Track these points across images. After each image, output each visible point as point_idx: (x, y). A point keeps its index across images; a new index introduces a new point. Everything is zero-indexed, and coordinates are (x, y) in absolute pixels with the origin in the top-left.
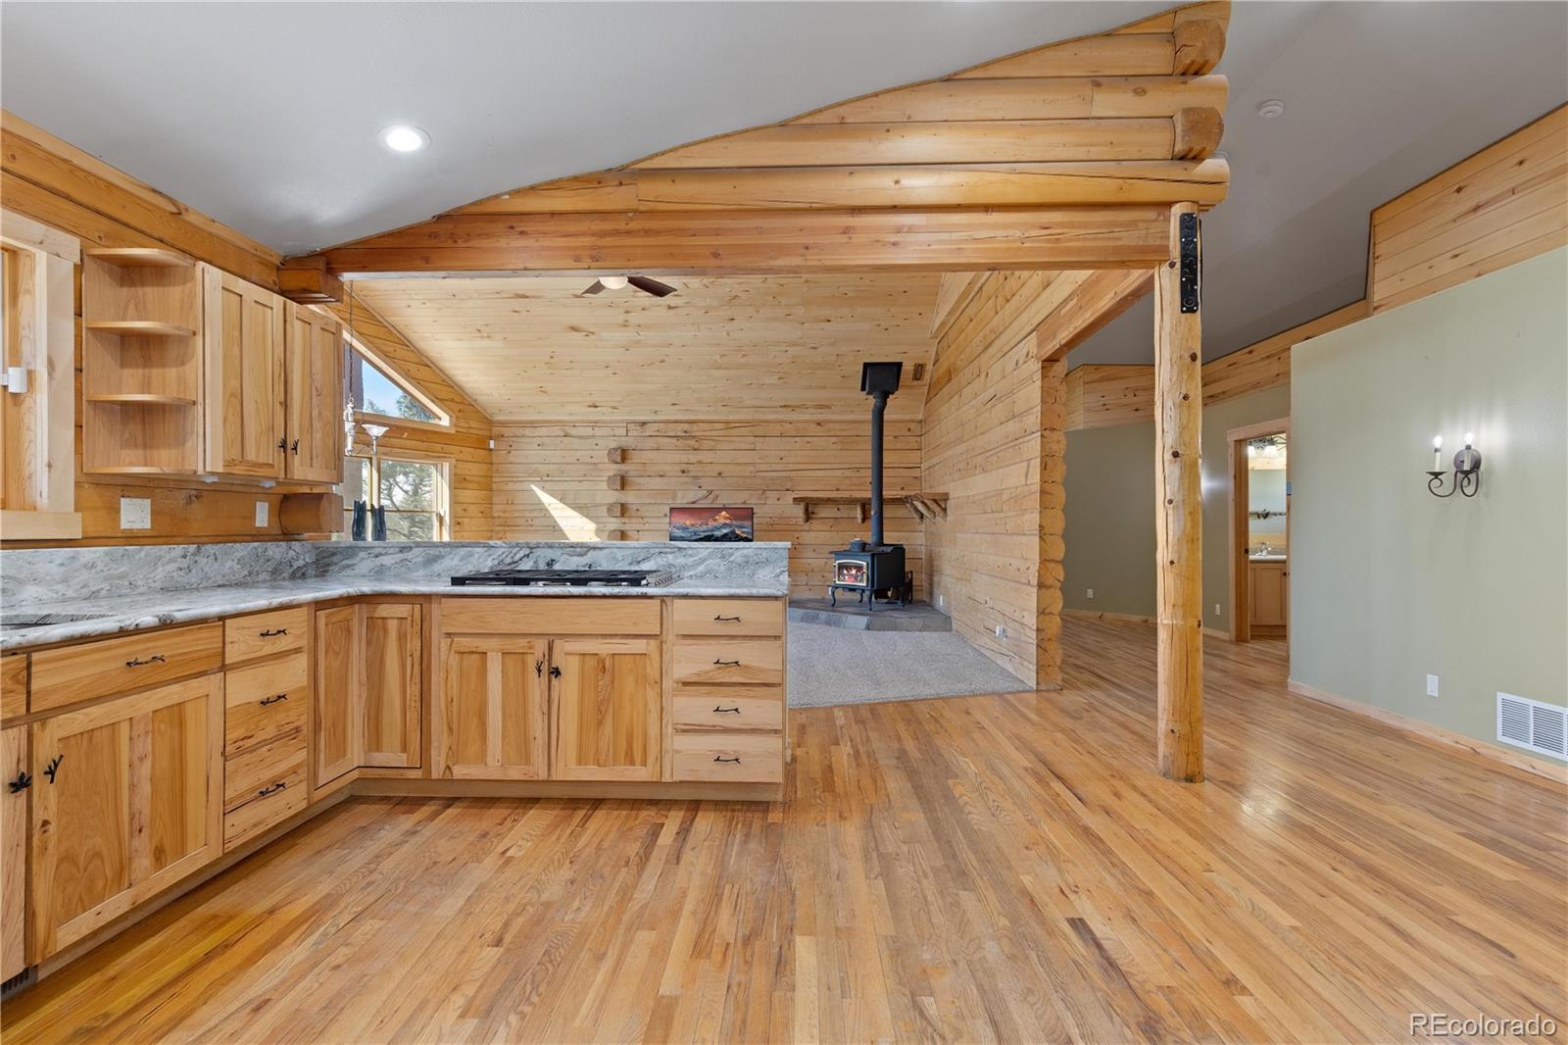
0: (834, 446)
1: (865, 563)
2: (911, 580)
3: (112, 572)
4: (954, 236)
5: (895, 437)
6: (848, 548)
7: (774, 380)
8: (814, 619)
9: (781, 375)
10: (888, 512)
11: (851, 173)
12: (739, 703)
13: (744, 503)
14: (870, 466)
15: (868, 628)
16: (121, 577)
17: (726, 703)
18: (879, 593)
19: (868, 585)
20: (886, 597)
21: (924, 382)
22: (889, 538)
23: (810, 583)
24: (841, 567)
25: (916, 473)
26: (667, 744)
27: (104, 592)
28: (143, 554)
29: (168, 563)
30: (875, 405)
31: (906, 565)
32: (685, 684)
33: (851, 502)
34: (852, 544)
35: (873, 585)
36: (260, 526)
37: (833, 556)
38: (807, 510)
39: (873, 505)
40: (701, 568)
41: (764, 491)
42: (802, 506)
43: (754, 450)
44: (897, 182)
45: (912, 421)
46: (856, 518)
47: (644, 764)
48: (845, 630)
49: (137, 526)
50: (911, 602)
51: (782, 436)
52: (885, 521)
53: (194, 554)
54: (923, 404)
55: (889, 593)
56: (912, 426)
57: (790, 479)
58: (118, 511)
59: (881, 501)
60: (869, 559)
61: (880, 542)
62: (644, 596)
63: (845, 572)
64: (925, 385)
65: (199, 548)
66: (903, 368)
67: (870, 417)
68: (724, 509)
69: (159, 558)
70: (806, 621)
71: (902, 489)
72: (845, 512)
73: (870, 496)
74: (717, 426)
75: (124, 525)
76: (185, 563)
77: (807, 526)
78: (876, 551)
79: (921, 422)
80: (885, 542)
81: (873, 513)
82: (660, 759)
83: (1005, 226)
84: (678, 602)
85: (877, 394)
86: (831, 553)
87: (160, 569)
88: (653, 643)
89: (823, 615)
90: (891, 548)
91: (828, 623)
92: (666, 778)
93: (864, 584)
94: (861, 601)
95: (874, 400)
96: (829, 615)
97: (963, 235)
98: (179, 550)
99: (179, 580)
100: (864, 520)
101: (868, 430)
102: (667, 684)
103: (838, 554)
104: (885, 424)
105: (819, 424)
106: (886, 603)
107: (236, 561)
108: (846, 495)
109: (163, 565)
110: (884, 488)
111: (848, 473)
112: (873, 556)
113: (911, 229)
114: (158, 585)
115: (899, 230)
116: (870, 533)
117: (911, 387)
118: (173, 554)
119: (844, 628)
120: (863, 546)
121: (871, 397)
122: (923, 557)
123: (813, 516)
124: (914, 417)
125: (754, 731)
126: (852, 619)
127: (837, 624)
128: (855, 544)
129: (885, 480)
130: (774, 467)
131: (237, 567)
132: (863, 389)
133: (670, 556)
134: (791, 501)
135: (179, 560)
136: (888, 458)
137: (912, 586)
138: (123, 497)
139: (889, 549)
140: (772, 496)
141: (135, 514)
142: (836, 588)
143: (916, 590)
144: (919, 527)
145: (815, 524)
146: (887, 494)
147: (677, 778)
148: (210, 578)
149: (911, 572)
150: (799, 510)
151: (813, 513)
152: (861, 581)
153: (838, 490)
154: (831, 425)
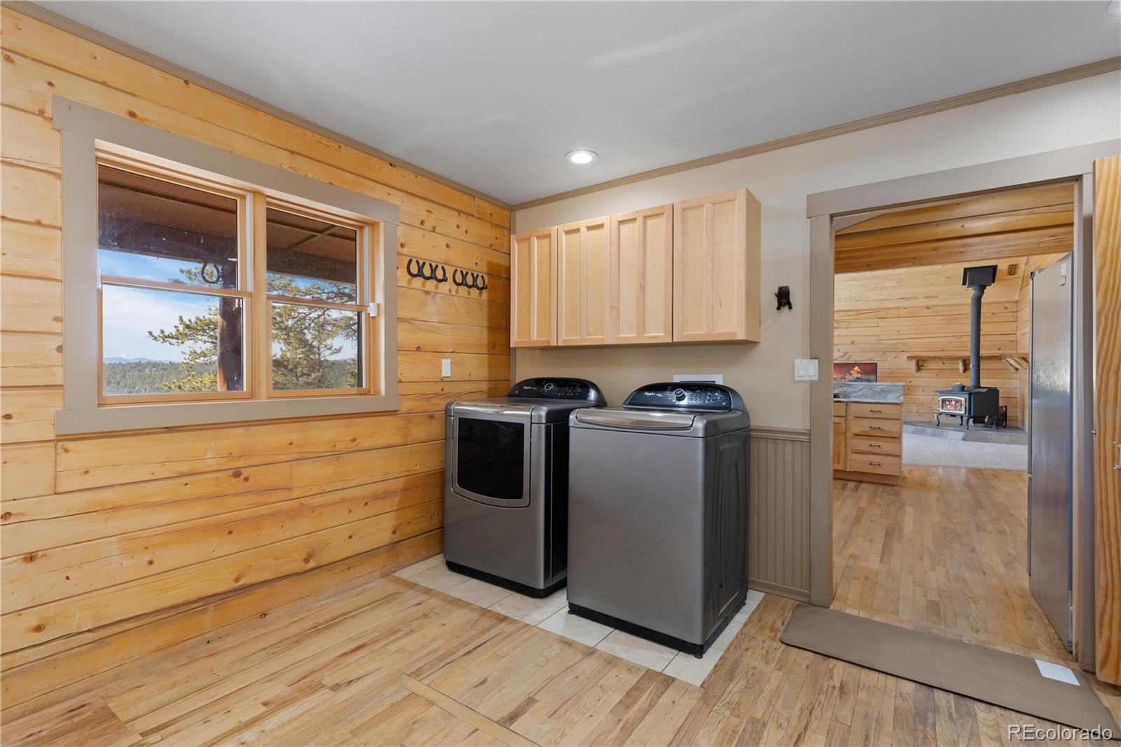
0: (940, 322)
1: (963, 399)
2: (1006, 412)
4: (996, 245)
5: (992, 314)
6: (950, 389)
7: (894, 284)
8: (922, 433)
9: (898, 281)
10: (983, 365)
11: (938, 225)
12: (880, 443)
13: (870, 360)
14: (970, 334)
15: (964, 439)
17: (874, 443)
18: (978, 420)
19: (965, 413)
20: (983, 422)
21: (1018, 276)
22: (985, 382)
23: (920, 411)
24: (944, 401)
25: (1013, 338)
26: (848, 457)
30: (974, 295)
31: (1000, 402)
32: (856, 435)
33: (954, 359)
34: (953, 386)
35: (970, 413)
37: (938, 394)
38: (918, 364)
39: (971, 361)
40: (859, 393)
41: (885, 352)
42: (914, 362)
43: (878, 326)
44: (963, 226)
45: (1009, 302)
46: (958, 369)
47: (839, 463)
48: (946, 440)
50: (1005, 427)
51: (898, 317)
52: (981, 371)
54: (1019, 290)
55: (986, 420)
56: (1009, 305)
57: (905, 344)
59: (978, 358)
60: (967, 396)
61: (978, 385)
62: (839, 402)
63: (947, 403)
64: (1019, 278)
66: (998, 268)
67: (969, 301)
68: (856, 364)
70: (917, 434)
71: (999, 349)
72: (948, 365)
73: (969, 355)
74: (851, 313)
77: (918, 374)
78: (973, 391)
79: (1017, 302)
80: (982, 386)
81: (971, 366)
82: (845, 462)
83: (1027, 238)
84: (853, 404)
85: (976, 287)
86: (936, 392)
88: (843, 419)
89: (929, 430)
90: (986, 390)
91: (933, 435)
92: (848, 469)
93: (963, 412)
94: (962, 424)
95: (973, 292)
96: (934, 431)
97: (1002, 244)
100: (965, 370)
101: (969, 310)
102: (849, 435)
103: (942, 393)
104: (982, 306)
105: (928, 308)
106: (983, 427)
108: (950, 354)
110: (981, 349)
111: (951, 339)
112: (970, 394)
113: (971, 245)
115: (964, 246)
116: (969, 380)
117: (1006, 280)
119: (946, 438)
120: (963, 388)
121: (971, 289)
122: (1018, 396)
123: (923, 368)
124: (1010, 299)
125: (886, 455)
126: (951, 433)
127: (940, 436)
128: (956, 386)
129: (981, 343)
130: (893, 337)
132: (964, 283)
133: (845, 388)
134: (905, 358)
136: (984, 328)
137: (1006, 416)
139: (985, 390)
140: (891, 356)
142: (941, 414)
143: (1011, 420)
144: (1015, 376)
145: (923, 373)
146: (982, 353)
147: (853, 469)
149: (1006, 407)
150: (913, 364)
151: (922, 366)
152: (960, 410)
153: (943, 351)
154: (937, 309)
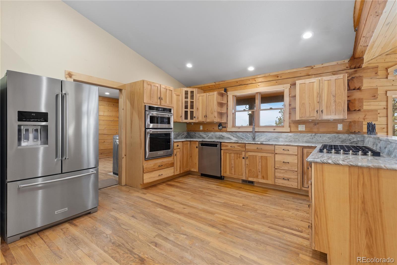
3: (295, 138)
16: (297, 138)
27: (293, 141)
28: (301, 135)
29: (307, 137)
36: (339, 130)
49: (302, 130)
53: (314, 136)
58: (298, 127)
65: (315, 135)
69: (305, 136)
75: (299, 130)
76: (311, 137)
87: (305, 138)
98: (310, 134)
99: (310, 140)
107: (327, 138)
109: (306, 137)
114: (305, 141)
118: (308, 135)
131: (327, 139)
135: (310, 136)
138: (299, 125)
141: (302, 128)
148: (319, 141)
